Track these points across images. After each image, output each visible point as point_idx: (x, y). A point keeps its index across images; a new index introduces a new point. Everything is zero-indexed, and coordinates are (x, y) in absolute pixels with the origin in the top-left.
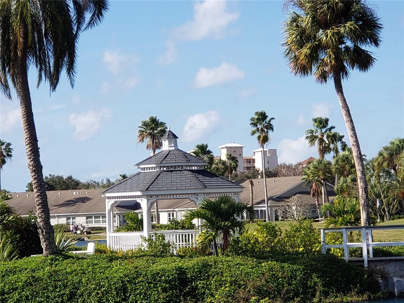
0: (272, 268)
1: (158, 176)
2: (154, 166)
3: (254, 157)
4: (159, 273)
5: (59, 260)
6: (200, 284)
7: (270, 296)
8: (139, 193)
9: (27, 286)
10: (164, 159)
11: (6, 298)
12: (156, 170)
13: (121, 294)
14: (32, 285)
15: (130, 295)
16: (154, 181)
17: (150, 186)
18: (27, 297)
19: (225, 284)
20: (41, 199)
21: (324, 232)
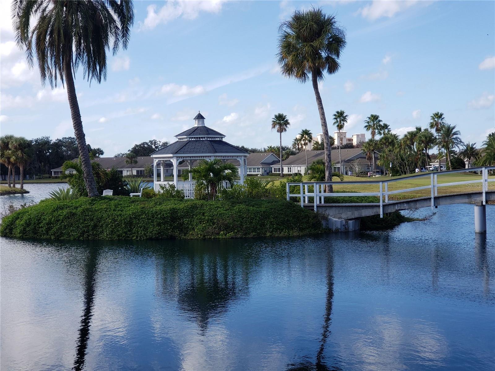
0: (241, 211)
1: (187, 144)
2: (185, 137)
3: (352, 138)
4: (157, 212)
5: (97, 201)
6: (186, 221)
7: (234, 231)
8: (171, 155)
9: (66, 218)
10: (193, 132)
11: (51, 226)
12: (187, 140)
13: (128, 227)
14: (69, 218)
15: (134, 227)
16: (183, 147)
17: (179, 150)
18: (65, 226)
19: (203, 222)
20: (84, 157)
21: (288, 184)
